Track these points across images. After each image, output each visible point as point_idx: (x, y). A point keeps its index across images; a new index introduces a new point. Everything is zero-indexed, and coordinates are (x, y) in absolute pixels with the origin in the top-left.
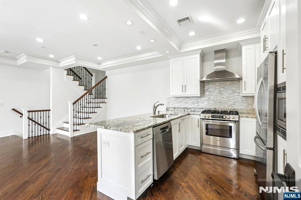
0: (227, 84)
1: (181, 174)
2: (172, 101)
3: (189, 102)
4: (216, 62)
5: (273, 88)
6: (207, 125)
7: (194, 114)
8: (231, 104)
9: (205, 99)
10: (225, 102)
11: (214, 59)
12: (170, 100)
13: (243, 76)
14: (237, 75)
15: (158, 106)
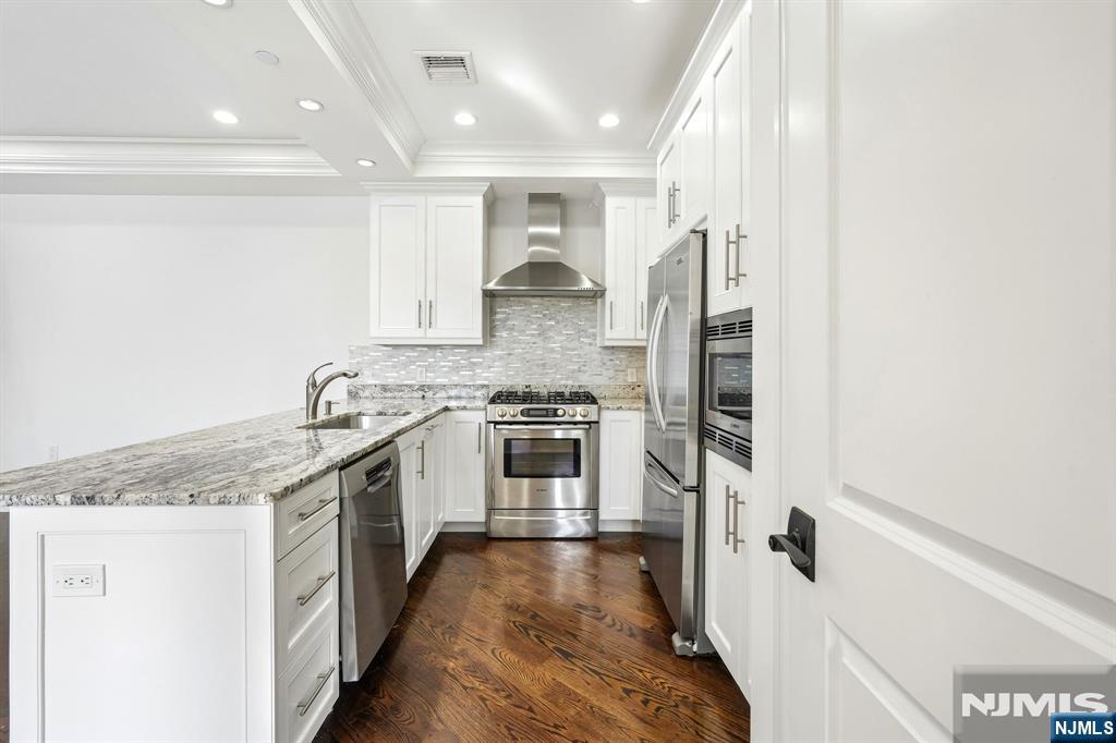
0: (562, 308)
1: (438, 631)
2: (375, 362)
3: (442, 364)
4: (533, 230)
5: (699, 327)
6: (508, 442)
7: (465, 408)
8: (573, 371)
9: (497, 356)
10: (555, 366)
11: (526, 221)
12: (363, 355)
13: (607, 286)
14: (591, 280)
15: (329, 382)
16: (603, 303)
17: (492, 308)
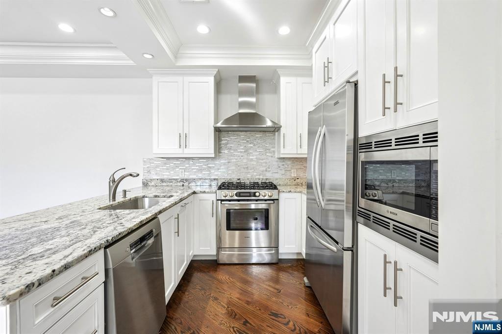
0: (257, 137)
2: (157, 167)
3: (193, 167)
4: (241, 99)
5: (352, 144)
7: (205, 192)
8: (263, 171)
9: (222, 163)
10: (253, 168)
11: (237, 93)
12: (151, 163)
13: (282, 124)
14: (272, 121)
15: (123, 179)
16: (279, 135)
17: (219, 138)
